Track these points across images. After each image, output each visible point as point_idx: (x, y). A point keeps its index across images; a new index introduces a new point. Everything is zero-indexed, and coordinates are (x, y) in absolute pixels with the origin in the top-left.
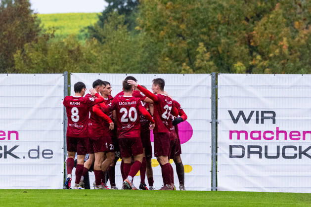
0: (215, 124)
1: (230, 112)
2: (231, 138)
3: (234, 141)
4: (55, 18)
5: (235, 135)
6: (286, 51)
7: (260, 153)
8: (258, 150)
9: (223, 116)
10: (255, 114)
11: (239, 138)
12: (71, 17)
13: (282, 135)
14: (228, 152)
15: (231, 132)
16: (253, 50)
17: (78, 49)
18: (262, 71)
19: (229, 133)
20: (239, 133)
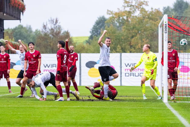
0: (121, 67)
1: (125, 64)
2: (125, 71)
3: (126, 72)
4: (77, 38)
5: (126, 70)
6: (140, 47)
7: (133, 75)
8: (133, 74)
9: (123, 65)
10: (132, 64)
11: (128, 71)
12: (81, 38)
13: (139, 70)
14: (125, 75)
15: (125, 69)
16: (131, 46)
17: (84, 46)
18: (134, 52)
19: (125, 70)
20: (128, 69)
